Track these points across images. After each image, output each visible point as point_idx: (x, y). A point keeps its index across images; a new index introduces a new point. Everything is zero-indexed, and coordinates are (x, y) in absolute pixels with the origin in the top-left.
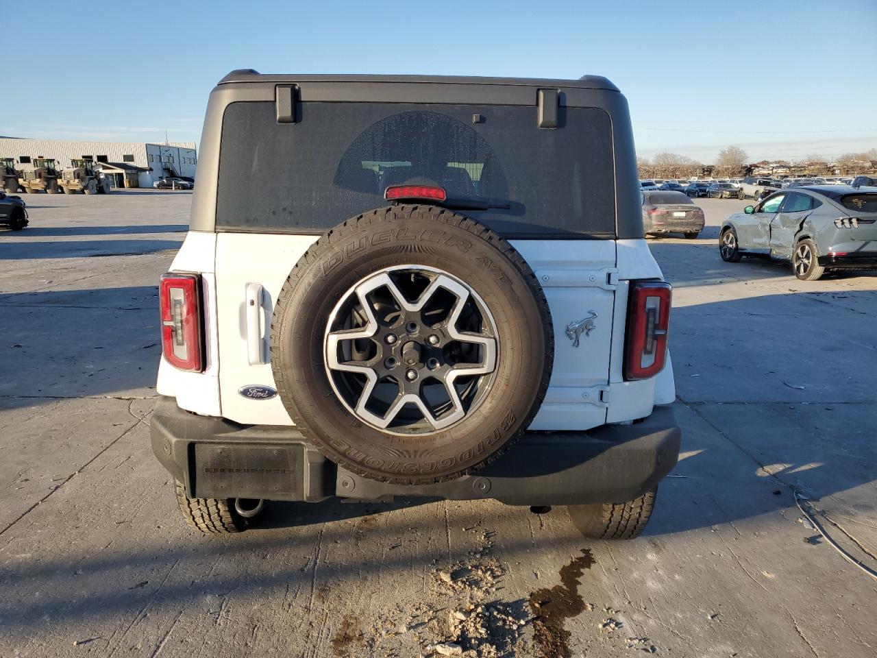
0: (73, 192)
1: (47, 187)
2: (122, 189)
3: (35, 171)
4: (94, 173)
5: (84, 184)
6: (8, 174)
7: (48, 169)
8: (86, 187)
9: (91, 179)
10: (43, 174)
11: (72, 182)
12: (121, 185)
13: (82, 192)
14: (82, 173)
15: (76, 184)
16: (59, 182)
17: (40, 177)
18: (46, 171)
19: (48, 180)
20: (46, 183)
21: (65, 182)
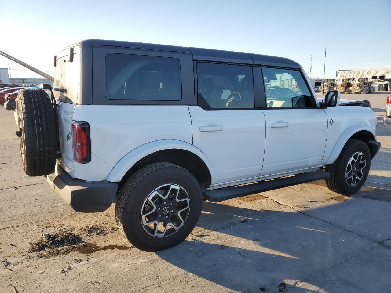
0: (356, 93)
1: (345, 91)
2: (386, 92)
3: (342, 84)
4: (368, 84)
5: (361, 89)
6: (331, 85)
7: (348, 83)
8: (362, 91)
9: (365, 87)
10: (345, 85)
11: (356, 88)
12: (386, 89)
13: (360, 93)
14: (362, 84)
15: (358, 89)
16: (351, 88)
17: (343, 86)
18: (347, 84)
19: (346, 88)
20: (345, 89)
21: (353, 88)
